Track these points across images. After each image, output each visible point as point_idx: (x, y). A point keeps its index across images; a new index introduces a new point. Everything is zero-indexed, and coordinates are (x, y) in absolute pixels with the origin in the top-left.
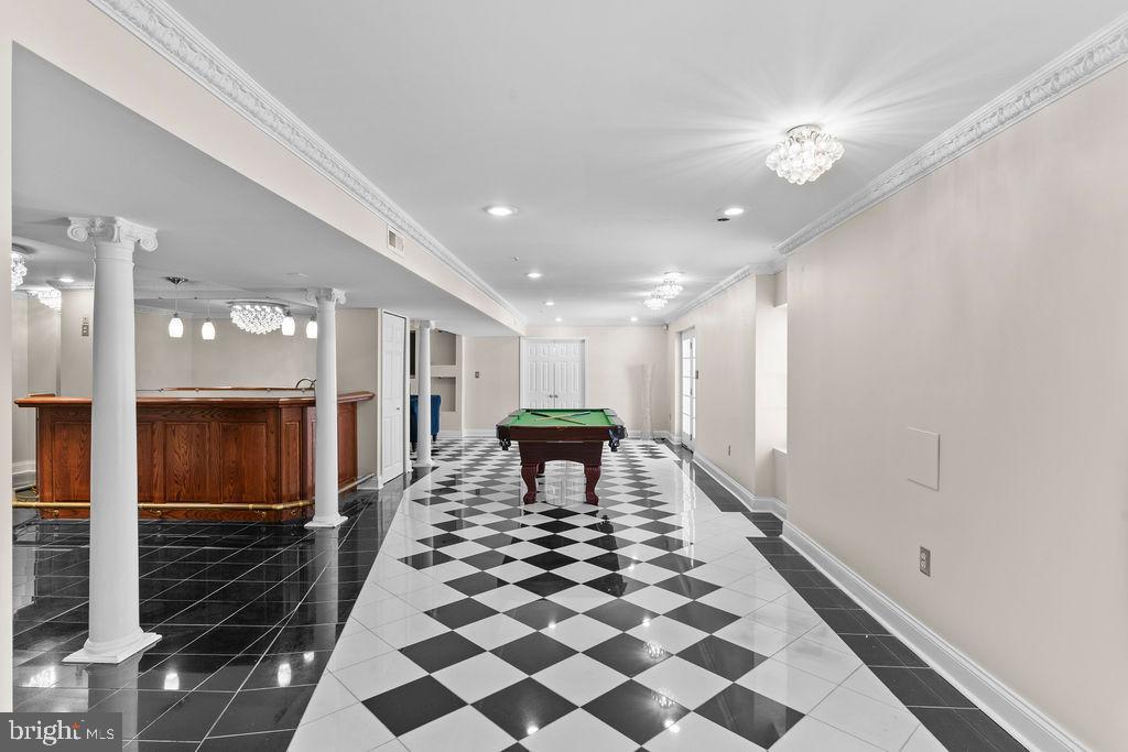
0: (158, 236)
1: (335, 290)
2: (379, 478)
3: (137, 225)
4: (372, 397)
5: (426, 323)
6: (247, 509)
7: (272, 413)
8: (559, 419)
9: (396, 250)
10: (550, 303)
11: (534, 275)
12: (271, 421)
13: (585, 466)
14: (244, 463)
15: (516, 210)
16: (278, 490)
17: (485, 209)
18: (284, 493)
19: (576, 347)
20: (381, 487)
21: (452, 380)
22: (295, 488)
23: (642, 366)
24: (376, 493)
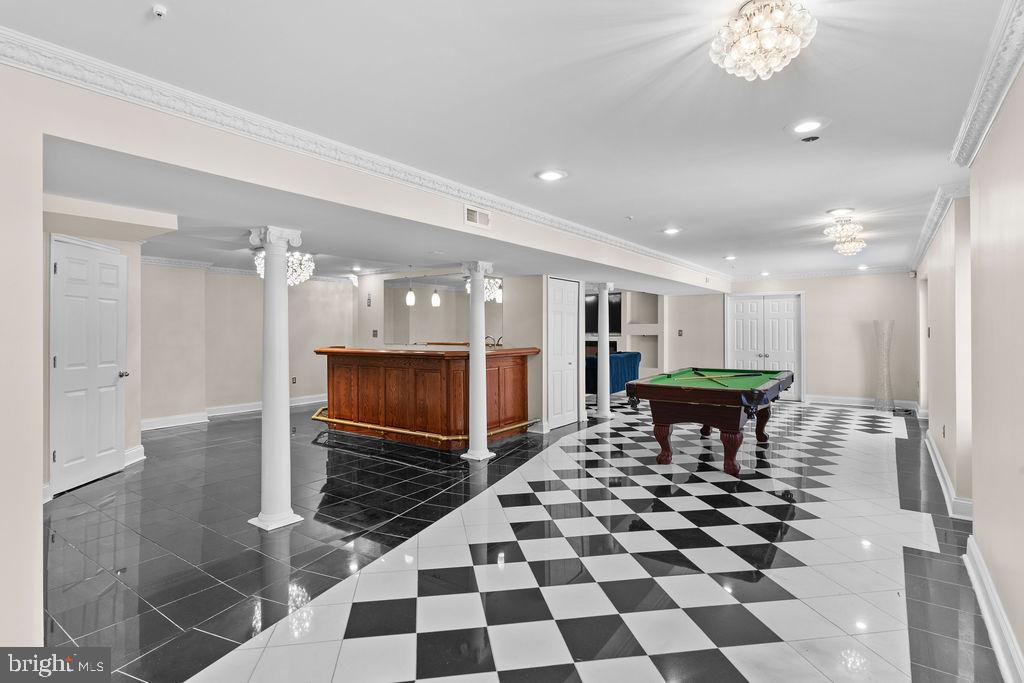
0: (302, 236)
1: (480, 263)
2: (545, 423)
3: (287, 230)
4: (538, 352)
5: (603, 286)
6: (424, 437)
7: (444, 363)
8: (711, 379)
9: (478, 225)
10: (731, 258)
11: (672, 231)
12: (444, 369)
13: (722, 432)
14: (427, 401)
15: (566, 175)
16: (448, 425)
17: (537, 175)
18: (452, 428)
19: (791, 303)
20: (546, 431)
21: (655, 338)
22: (460, 425)
23: (876, 323)
24: (541, 436)
